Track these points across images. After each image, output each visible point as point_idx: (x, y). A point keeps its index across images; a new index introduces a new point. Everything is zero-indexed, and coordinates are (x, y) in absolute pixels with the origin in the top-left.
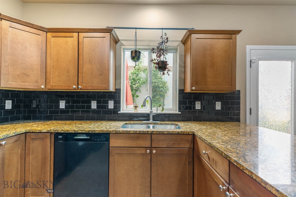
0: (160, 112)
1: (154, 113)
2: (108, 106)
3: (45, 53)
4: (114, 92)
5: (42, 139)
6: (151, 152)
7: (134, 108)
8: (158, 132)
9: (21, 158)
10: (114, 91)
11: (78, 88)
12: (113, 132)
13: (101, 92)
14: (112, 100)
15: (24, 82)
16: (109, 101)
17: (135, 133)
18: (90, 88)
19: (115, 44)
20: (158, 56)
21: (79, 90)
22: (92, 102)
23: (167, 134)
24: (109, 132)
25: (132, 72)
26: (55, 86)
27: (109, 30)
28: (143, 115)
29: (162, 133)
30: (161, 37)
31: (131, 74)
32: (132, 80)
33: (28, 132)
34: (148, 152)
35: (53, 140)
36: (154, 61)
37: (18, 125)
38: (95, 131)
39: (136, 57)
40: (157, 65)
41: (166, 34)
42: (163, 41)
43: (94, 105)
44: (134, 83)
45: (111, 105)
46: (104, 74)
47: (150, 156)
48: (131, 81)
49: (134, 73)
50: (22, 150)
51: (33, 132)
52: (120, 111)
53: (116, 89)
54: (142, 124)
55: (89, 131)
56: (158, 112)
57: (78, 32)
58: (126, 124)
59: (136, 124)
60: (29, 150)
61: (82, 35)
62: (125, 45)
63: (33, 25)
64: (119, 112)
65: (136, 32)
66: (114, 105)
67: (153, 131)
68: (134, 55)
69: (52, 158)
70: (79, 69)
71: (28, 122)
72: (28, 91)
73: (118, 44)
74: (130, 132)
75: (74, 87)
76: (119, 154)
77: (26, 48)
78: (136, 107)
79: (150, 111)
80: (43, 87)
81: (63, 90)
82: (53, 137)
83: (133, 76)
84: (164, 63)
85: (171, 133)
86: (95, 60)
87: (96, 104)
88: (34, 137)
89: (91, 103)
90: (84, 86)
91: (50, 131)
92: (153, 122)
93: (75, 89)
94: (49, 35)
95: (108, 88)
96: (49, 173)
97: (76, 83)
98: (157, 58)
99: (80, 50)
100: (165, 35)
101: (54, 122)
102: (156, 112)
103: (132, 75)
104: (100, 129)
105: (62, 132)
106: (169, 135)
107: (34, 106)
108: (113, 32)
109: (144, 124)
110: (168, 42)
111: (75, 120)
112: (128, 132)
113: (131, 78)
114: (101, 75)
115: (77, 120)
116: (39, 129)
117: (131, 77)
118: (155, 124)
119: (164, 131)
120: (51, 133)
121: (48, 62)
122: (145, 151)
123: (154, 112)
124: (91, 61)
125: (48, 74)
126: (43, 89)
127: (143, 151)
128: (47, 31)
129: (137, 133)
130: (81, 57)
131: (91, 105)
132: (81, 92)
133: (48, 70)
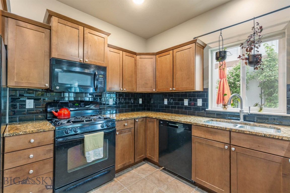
0: (257, 112)
1: (246, 113)
2: (197, 103)
3: (155, 69)
4: (202, 92)
5: (153, 122)
6: (230, 149)
7: (223, 106)
8: (238, 130)
9: (144, 131)
10: (202, 90)
11: (173, 90)
12: (194, 124)
13: (183, 92)
14: (200, 99)
15: (146, 88)
16: (198, 100)
17: (213, 127)
18: (181, 89)
19: (202, 49)
20: (248, 50)
21: (174, 91)
22: (185, 100)
23: (249, 134)
24: (191, 124)
25: (235, 68)
26: (160, 89)
27: (194, 41)
28: (233, 114)
29: (243, 132)
30: (253, 28)
31: (233, 70)
32: (236, 77)
33: (147, 117)
34: (226, 147)
35: (158, 124)
36: (242, 58)
37: (144, 113)
38: (181, 121)
39: (220, 58)
40: (246, 60)
41: (258, 23)
42: (255, 32)
43: (186, 102)
44: (237, 79)
45: (200, 103)
46: (191, 77)
47: (229, 152)
48: (233, 78)
49: (238, 68)
50: (144, 126)
51: (149, 117)
52: (208, 108)
53: (204, 89)
54: (229, 123)
55: (177, 121)
56: (250, 112)
57: (173, 50)
58: (212, 120)
59: (222, 122)
60: (147, 127)
61: (175, 51)
62: (212, 47)
63: (149, 53)
64: (206, 109)
65: (221, 33)
66: (202, 103)
67: (231, 129)
68: (218, 56)
69: (158, 135)
70: (174, 76)
71: (148, 112)
72: (149, 93)
73: (205, 49)
74: (208, 126)
75: (171, 89)
76: (200, 143)
77: (146, 68)
78: (225, 106)
79: (241, 110)
80: (154, 90)
81: (166, 92)
82: (158, 122)
83: (237, 71)
84: (256, 56)
85: (254, 134)
86: (184, 68)
87: (187, 102)
88: (149, 120)
89: (183, 101)
90: (177, 88)
91: (157, 118)
92: (245, 122)
93: (171, 91)
94: (157, 56)
95: (194, 89)
96: (156, 144)
97: (172, 86)
98: (247, 53)
99: (174, 62)
100: (257, 25)
101: (161, 113)
102: (249, 112)
103: (235, 71)
104: (185, 121)
105: (162, 119)
106: (252, 136)
107: (152, 102)
108: (198, 41)
109: (232, 123)
110: (263, 31)
111: (174, 113)
112: (207, 126)
113: (234, 75)
114: (188, 79)
115: (175, 113)
116: (152, 116)
117: (234, 73)
118: (246, 124)
119: (245, 131)
120: (157, 119)
121: (157, 74)
122: (224, 146)
123: (245, 111)
124: (182, 68)
125: (157, 82)
126: (154, 91)
127: (221, 146)
128: (156, 54)
129: (215, 128)
130: (175, 67)
131: (184, 102)
132: (177, 92)
133: (157, 79)
